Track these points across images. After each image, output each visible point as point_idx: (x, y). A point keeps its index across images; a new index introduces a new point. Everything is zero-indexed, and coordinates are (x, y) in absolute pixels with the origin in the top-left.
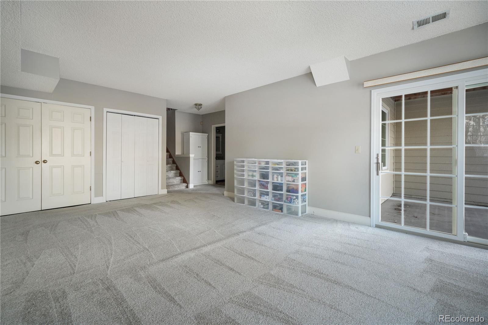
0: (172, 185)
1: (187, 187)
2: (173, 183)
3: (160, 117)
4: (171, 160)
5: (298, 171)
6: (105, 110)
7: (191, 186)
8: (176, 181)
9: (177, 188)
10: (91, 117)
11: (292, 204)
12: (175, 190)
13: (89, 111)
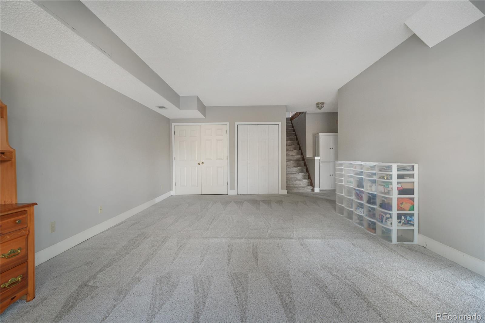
0: (297, 187)
1: (313, 190)
2: (300, 185)
3: (280, 123)
4: (303, 163)
5: (391, 179)
6: (236, 124)
7: (317, 190)
8: (303, 184)
9: (301, 191)
10: (227, 131)
11: (384, 224)
12: (299, 193)
13: (225, 126)
